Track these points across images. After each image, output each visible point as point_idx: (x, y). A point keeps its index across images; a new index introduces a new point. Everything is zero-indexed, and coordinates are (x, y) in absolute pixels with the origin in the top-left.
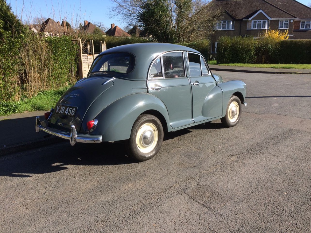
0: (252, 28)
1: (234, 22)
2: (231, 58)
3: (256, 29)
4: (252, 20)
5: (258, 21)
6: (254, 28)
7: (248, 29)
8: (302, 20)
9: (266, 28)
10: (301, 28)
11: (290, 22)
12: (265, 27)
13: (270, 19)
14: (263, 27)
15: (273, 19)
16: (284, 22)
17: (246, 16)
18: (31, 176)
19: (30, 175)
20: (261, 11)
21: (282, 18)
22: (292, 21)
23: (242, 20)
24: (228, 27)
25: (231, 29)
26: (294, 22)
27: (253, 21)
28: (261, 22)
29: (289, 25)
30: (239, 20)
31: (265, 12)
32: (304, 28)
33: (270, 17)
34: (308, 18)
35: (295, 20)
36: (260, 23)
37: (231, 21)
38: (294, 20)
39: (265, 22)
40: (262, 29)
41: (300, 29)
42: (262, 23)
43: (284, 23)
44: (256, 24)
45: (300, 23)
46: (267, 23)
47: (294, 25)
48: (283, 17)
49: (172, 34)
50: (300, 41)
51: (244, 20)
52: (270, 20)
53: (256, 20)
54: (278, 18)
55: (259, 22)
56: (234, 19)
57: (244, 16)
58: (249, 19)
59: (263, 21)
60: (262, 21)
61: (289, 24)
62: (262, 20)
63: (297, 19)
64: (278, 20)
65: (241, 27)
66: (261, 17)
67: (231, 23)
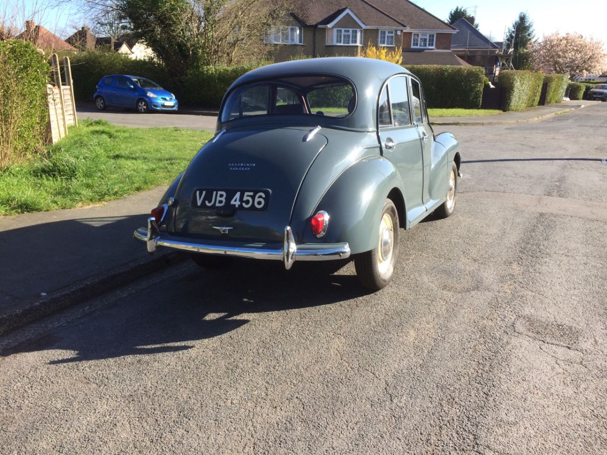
0: (335, 43)
1: (301, 29)
2: (315, 99)
3: (342, 44)
4: (333, 27)
5: (344, 29)
6: (337, 42)
7: (327, 44)
8: (414, 31)
9: (358, 44)
10: (414, 45)
11: (396, 34)
12: (355, 42)
13: (364, 27)
14: (352, 41)
15: (368, 27)
16: (387, 34)
17: (322, 19)
18: (192, 347)
19: (186, 345)
20: (347, 11)
21: (384, 27)
22: (399, 33)
23: (316, 26)
24: (292, 40)
25: (297, 42)
26: (402, 35)
27: (335, 30)
28: (348, 31)
29: (395, 39)
30: (310, 26)
31: (355, 14)
32: (417, 45)
33: (364, 23)
34: (423, 28)
35: (404, 31)
36: (348, 34)
37: (298, 28)
38: (402, 31)
39: (356, 32)
40: (351, 44)
41: (412, 47)
42: (350, 33)
43: (388, 36)
44: (341, 35)
45: (411, 36)
46: (359, 35)
47: (402, 40)
48: (385, 25)
49: (197, 48)
50: (426, 69)
51: (320, 26)
52: (364, 29)
53: (340, 27)
54: (377, 27)
55: (345, 31)
56: (303, 25)
57: (320, 20)
58: (329, 26)
59: (353, 31)
60: (351, 30)
61: (395, 37)
62: (352, 28)
63: (407, 30)
64: (377, 30)
65: (314, 39)
66: (349, 23)
67: (298, 32)
